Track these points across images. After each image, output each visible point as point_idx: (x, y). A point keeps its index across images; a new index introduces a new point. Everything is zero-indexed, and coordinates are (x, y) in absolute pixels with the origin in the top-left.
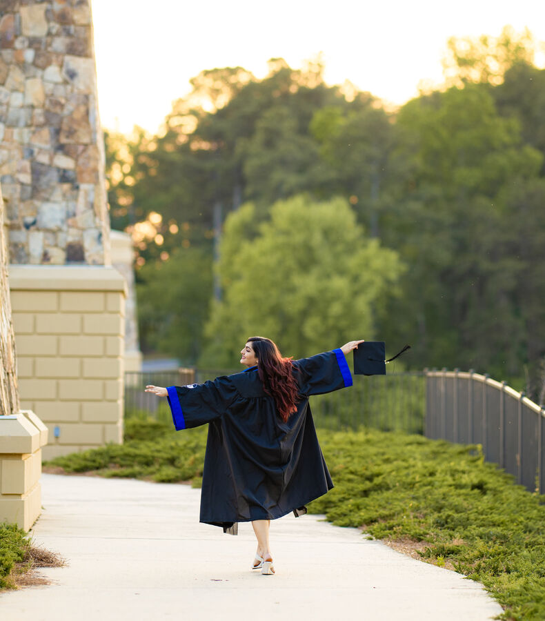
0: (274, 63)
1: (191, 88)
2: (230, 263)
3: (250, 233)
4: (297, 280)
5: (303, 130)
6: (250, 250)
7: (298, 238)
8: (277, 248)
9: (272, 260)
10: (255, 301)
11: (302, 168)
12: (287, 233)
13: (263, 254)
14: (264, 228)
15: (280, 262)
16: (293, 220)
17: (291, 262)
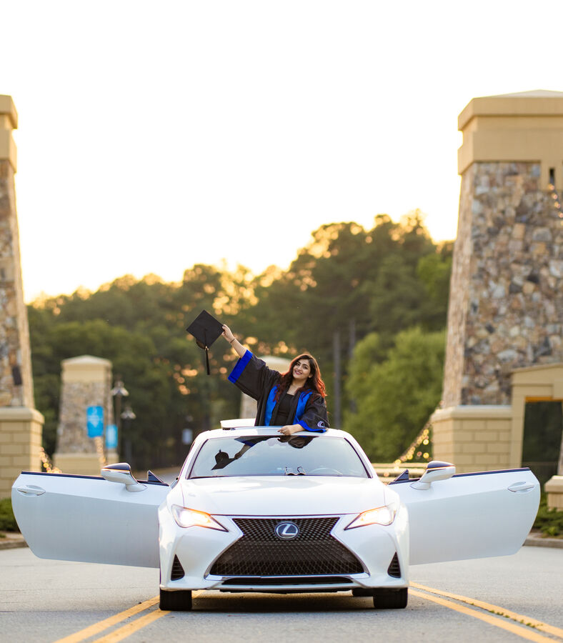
0: (379, 219)
1: (312, 240)
2: (361, 381)
3: (377, 357)
4: (418, 394)
5: (414, 275)
6: (378, 370)
7: (418, 361)
8: (400, 369)
9: (398, 379)
10: (382, 412)
11: (414, 305)
12: (408, 357)
13: (390, 373)
14: (391, 353)
15: (404, 380)
16: (413, 347)
17: (411, 380)
